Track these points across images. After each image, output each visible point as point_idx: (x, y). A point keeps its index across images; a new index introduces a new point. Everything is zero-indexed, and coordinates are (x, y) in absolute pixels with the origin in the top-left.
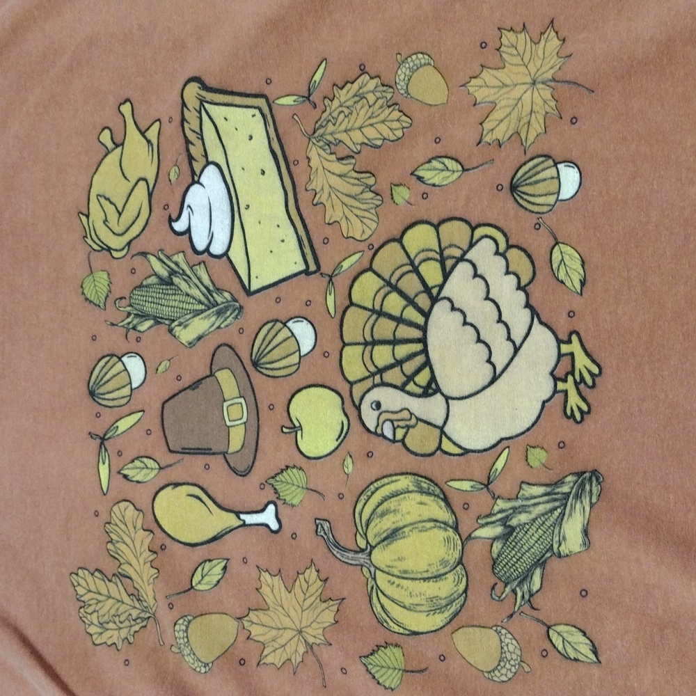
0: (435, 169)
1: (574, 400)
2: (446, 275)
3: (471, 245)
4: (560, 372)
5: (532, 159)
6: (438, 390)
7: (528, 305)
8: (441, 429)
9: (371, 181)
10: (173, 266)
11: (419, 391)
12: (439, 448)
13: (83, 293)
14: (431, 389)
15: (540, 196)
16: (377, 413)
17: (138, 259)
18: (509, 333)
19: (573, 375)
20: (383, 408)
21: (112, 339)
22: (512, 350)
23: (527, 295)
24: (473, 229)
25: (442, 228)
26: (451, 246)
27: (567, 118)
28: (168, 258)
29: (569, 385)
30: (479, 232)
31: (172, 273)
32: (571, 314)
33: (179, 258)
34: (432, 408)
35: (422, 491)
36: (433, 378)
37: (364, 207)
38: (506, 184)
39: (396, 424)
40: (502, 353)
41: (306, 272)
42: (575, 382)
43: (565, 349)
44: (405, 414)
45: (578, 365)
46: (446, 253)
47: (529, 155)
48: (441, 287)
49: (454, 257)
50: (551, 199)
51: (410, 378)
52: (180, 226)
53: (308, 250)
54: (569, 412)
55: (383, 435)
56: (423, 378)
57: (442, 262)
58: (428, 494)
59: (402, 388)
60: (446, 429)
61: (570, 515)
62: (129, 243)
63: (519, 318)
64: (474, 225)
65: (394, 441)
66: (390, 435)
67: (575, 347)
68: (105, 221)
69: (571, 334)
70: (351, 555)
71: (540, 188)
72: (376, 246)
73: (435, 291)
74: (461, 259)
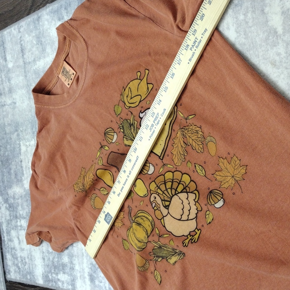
0: (200, 168)
1: (187, 241)
3: (192, 192)
4: (192, 234)
5: (220, 191)
6: (168, 209)
7: (196, 214)
8: (164, 217)
9: (186, 154)
10: (134, 123)
11: (165, 205)
12: (161, 220)
13: (114, 108)
14: (167, 207)
15: (212, 200)
16: (154, 199)
17: (130, 113)
18: (189, 215)
19: (192, 237)
20: (156, 200)
21: (115, 126)
22: (187, 219)
23: (198, 212)
24: (196, 190)
25: (192, 182)
26: (189, 188)
27: (233, 191)
28: (134, 120)
29: (190, 238)
30: (196, 192)
31: (132, 124)
32: (203, 226)
33: (136, 123)
34: (165, 211)
35: (151, 224)
36: (169, 206)
37: (180, 158)
38: (210, 190)
39: (156, 205)
40: (185, 217)
41: (160, 157)
42: (191, 239)
43: (196, 230)
44: (159, 206)
45: (195, 236)
46: (187, 188)
47: (219, 189)
49: (187, 190)
50: (213, 203)
51: (165, 201)
52: (141, 115)
53: (163, 153)
54: (184, 242)
55: (152, 204)
56: (167, 203)
57: (184, 188)
58: (152, 225)
59: (162, 200)
60: (164, 218)
61: (175, 256)
62: (130, 107)
64: (197, 189)
65: (153, 208)
66: (153, 206)
67: (198, 232)
68: (127, 96)
69: (200, 229)
70: (131, 219)
71: (215, 199)
73: (177, 192)
74: (187, 193)
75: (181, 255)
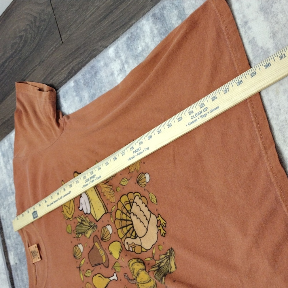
0: (123, 181)
1: (162, 231)
2: (131, 207)
3: (135, 198)
5: (140, 174)
6: (137, 236)
7: (149, 210)
8: (141, 246)
9: (112, 187)
10: (82, 219)
11: (134, 237)
12: (142, 251)
13: (67, 231)
14: (136, 236)
15: (143, 183)
16: (128, 245)
17: (75, 219)
18: (146, 218)
19: (161, 225)
20: (129, 244)
21: (75, 241)
22: (148, 222)
23: (148, 207)
24: (134, 194)
26: (131, 199)
27: (143, 163)
28: (80, 217)
29: (161, 228)
31: (82, 221)
32: (157, 210)
33: (82, 217)
34: (137, 241)
35: (139, 262)
36: (136, 234)
37: (112, 194)
38: (136, 182)
39: (132, 247)
41: (106, 213)
42: (162, 227)
43: (158, 219)
44: (133, 244)
45: (162, 222)
46: (130, 201)
47: (139, 174)
48: (131, 210)
49: (132, 202)
50: (145, 183)
51: (131, 235)
52: (80, 209)
53: (105, 208)
54: (162, 235)
55: (130, 251)
56: (134, 234)
57: (130, 204)
59: (130, 238)
60: (142, 246)
61: (171, 261)
62: (72, 216)
63: (147, 213)
64: (134, 193)
65: (133, 252)
66: (131, 250)
67: (160, 218)
68: (67, 212)
69: (158, 215)
70: (133, 281)
71: (143, 181)
72: (117, 203)
73: (129, 212)
74: (133, 202)
75: (172, 252)
